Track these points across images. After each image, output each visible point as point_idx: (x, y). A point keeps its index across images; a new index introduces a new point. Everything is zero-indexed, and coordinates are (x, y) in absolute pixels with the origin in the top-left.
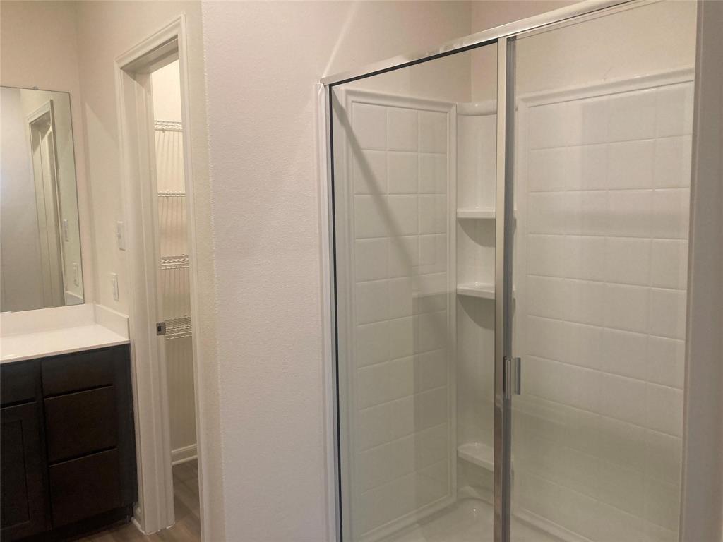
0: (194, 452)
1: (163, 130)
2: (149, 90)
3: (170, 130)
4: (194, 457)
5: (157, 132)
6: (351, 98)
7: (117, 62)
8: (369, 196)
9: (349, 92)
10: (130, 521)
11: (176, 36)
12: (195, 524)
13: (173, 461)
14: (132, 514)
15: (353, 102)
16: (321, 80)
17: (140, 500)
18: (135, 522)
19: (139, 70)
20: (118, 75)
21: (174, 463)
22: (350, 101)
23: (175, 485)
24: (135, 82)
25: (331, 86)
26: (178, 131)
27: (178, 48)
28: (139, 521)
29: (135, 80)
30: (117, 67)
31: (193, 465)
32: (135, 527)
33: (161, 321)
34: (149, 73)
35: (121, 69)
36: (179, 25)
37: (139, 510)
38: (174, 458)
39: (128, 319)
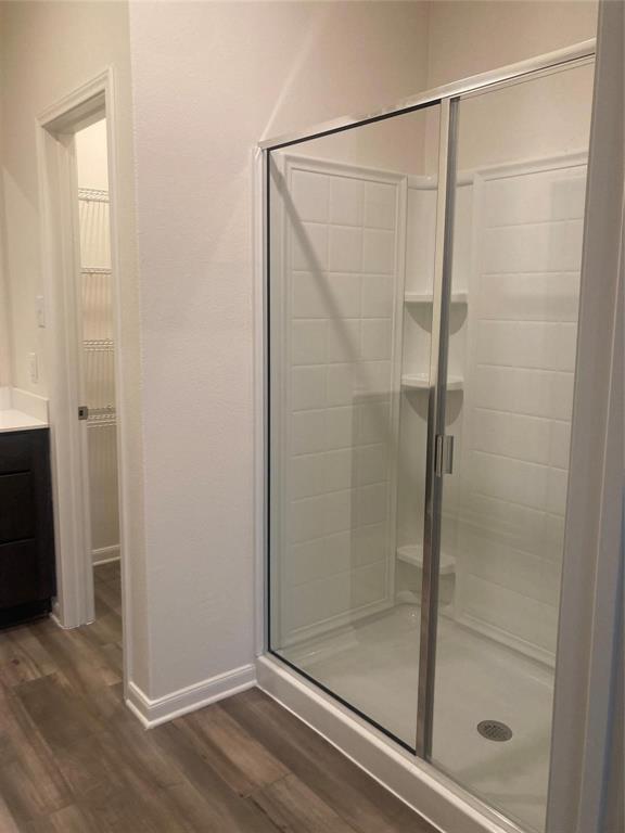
0: (117, 553)
1: (88, 200)
2: (73, 152)
3: (94, 200)
4: (118, 558)
5: (81, 202)
6: (291, 165)
7: (39, 119)
8: (308, 273)
9: (288, 158)
10: (48, 617)
11: (103, 91)
12: (117, 622)
13: (94, 561)
14: (50, 609)
15: (293, 169)
16: (259, 144)
17: (59, 593)
18: (54, 617)
19: (62, 129)
20: (40, 135)
21: (96, 563)
22: (289, 168)
23: (95, 583)
24: (58, 143)
25: (269, 150)
26: (104, 201)
27: (104, 104)
28: (58, 616)
29: (57, 140)
30: (38, 125)
31: (116, 566)
32: (53, 622)
33: (83, 405)
34: (73, 133)
35: (43, 127)
36: (106, 78)
37: (57, 604)
38: (96, 558)
39: (48, 403)
